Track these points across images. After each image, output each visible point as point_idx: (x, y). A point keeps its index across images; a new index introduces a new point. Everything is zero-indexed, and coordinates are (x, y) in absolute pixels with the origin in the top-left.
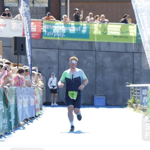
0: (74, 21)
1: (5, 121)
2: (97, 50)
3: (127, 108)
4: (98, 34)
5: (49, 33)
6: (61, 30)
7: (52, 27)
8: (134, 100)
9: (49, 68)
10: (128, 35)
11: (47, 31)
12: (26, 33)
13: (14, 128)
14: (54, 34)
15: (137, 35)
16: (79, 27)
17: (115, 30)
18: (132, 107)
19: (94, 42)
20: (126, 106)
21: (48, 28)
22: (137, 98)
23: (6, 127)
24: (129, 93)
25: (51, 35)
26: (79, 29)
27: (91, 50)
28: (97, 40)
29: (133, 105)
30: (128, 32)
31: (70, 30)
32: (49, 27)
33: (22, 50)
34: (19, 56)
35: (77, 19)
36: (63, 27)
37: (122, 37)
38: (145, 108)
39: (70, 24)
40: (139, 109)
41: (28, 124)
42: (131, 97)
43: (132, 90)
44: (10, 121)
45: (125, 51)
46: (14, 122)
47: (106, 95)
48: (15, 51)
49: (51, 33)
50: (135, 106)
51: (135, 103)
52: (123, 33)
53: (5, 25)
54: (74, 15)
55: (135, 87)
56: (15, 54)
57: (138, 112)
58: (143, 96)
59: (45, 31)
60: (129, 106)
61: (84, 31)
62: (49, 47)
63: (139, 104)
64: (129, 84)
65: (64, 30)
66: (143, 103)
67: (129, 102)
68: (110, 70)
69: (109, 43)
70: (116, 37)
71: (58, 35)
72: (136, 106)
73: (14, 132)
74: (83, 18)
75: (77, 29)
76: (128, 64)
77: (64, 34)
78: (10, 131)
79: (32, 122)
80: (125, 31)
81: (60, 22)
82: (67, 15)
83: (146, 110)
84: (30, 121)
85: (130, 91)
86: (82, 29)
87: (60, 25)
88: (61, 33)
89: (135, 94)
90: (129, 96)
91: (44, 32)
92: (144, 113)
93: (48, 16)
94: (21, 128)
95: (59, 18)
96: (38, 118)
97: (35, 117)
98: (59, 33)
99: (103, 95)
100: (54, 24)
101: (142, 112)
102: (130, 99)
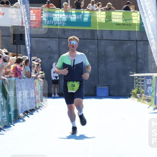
0: (74, 9)
1: (5, 113)
2: (99, 38)
3: (131, 98)
4: (100, 22)
5: (49, 21)
6: (61, 18)
7: (52, 15)
8: (138, 90)
9: (50, 58)
10: (131, 22)
11: (47, 20)
12: (25, 22)
13: (13, 121)
14: (54, 22)
15: (140, 22)
16: (80, 15)
17: (118, 18)
18: (136, 97)
19: (96, 30)
20: (129, 96)
21: (48, 17)
22: (141, 87)
23: (5, 120)
24: (133, 83)
25: (51, 23)
26: (80, 17)
27: (93, 38)
28: (99, 28)
29: (137, 96)
30: (132, 19)
31: (71, 18)
32: (49, 15)
33: (21, 39)
34: (19, 46)
35: (78, 6)
36: (64, 15)
37: (125, 25)
38: (149, 98)
39: (70, 11)
40: (144, 100)
41: (28, 117)
42: (135, 86)
43: (136, 80)
44: (10, 113)
45: (128, 39)
46: (14, 114)
47: (109, 85)
48: (14, 41)
49: (51, 21)
50: (139, 96)
51: (139, 93)
52: (126, 20)
53: (3, 14)
54: (75, 2)
55: (139, 77)
56: (14, 44)
57: (143, 102)
58: (148, 85)
59: (44, 19)
60: (133, 96)
61: (86, 19)
62: (49, 36)
63: (143, 94)
64: (133, 74)
65: (65, 17)
66: (148, 93)
67: (133, 92)
68: (112, 59)
69: (112, 31)
70: (119, 25)
71: (58, 24)
72: (141, 96)
73: (14, 125)
74: (84, 6)
75: (78, 17)
76: (132, 53)
77: (64, 22)
78: (9, 124)
79: (32, 114)
80: (128, 19)
81: (61, 10)
82: (68, 2)
83: (150, 100)
84: (30, 113)
85: (134, 81)
86: (83, 17)
87: (61, 13)
88: (62, 21)
89: (139, 84)
90: (133, 86)
91: (44, 21)
92: (149, 103)
93: (48, 4)
94: (20, 121)
95: (59, 6)
96: (39, 110)
97: (35, 109)
98: (59, 21)
99: (106, 85)
100: (54, 12)
101: (147, 102)
102: (134, 89)
